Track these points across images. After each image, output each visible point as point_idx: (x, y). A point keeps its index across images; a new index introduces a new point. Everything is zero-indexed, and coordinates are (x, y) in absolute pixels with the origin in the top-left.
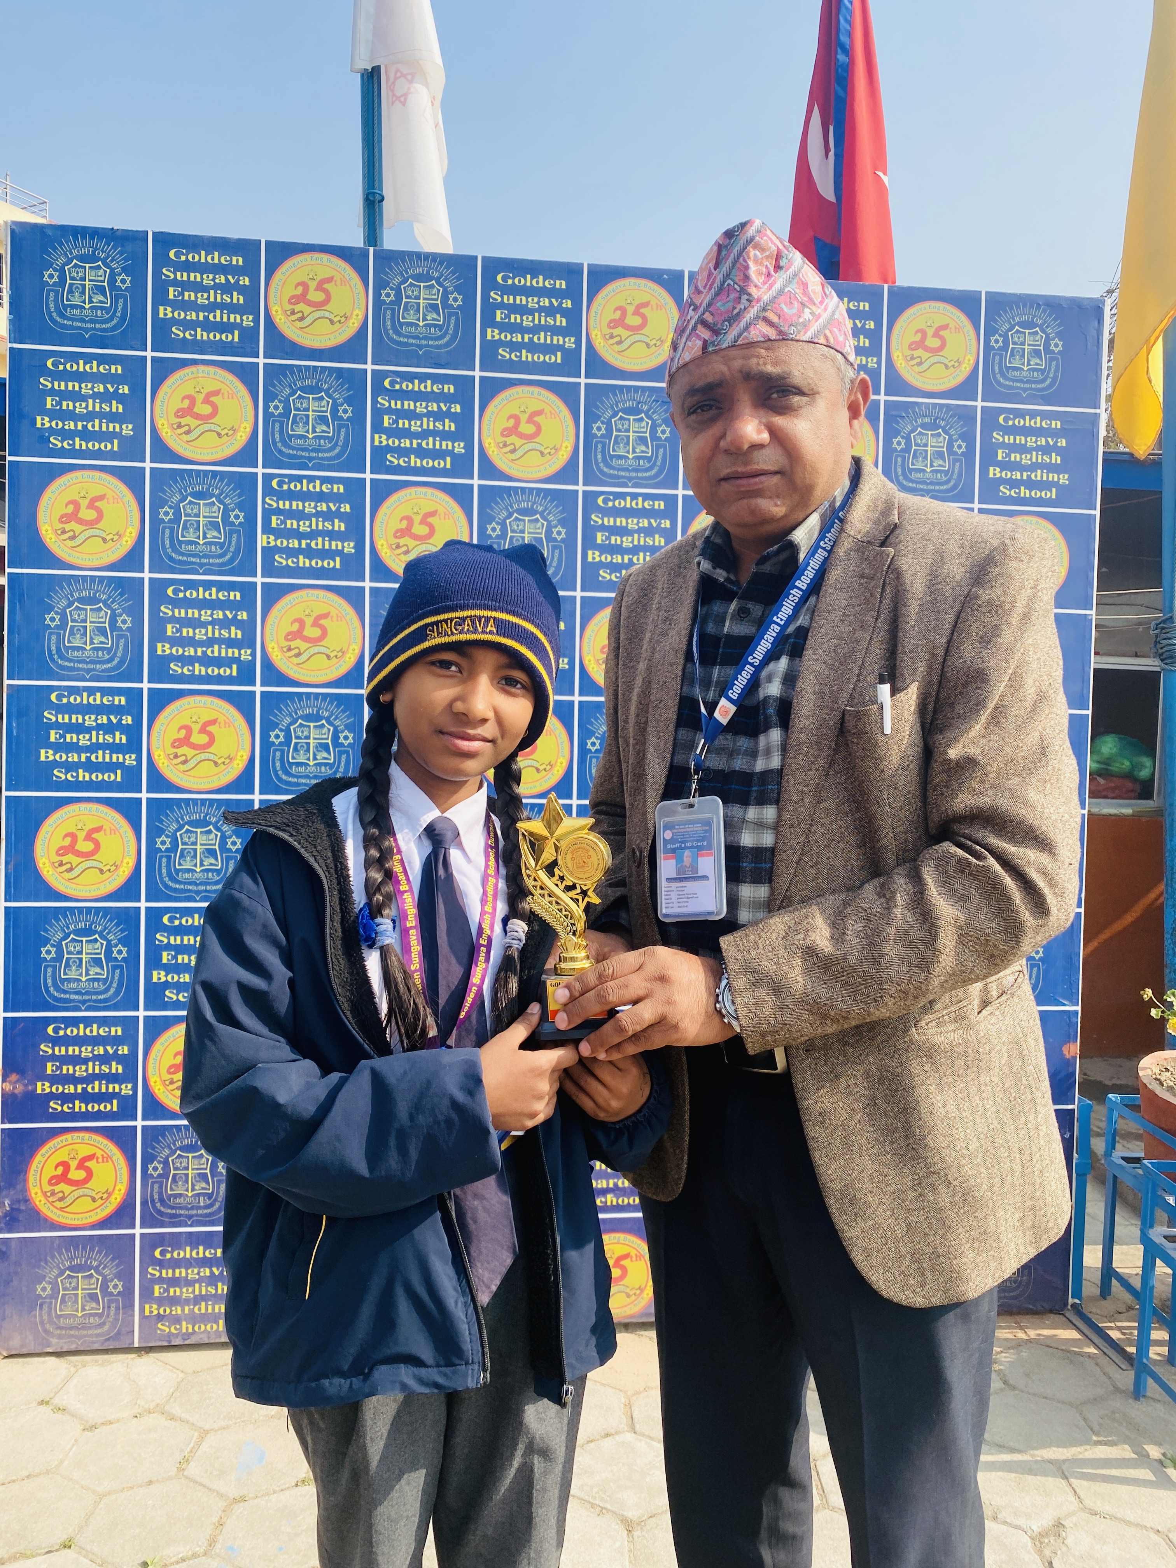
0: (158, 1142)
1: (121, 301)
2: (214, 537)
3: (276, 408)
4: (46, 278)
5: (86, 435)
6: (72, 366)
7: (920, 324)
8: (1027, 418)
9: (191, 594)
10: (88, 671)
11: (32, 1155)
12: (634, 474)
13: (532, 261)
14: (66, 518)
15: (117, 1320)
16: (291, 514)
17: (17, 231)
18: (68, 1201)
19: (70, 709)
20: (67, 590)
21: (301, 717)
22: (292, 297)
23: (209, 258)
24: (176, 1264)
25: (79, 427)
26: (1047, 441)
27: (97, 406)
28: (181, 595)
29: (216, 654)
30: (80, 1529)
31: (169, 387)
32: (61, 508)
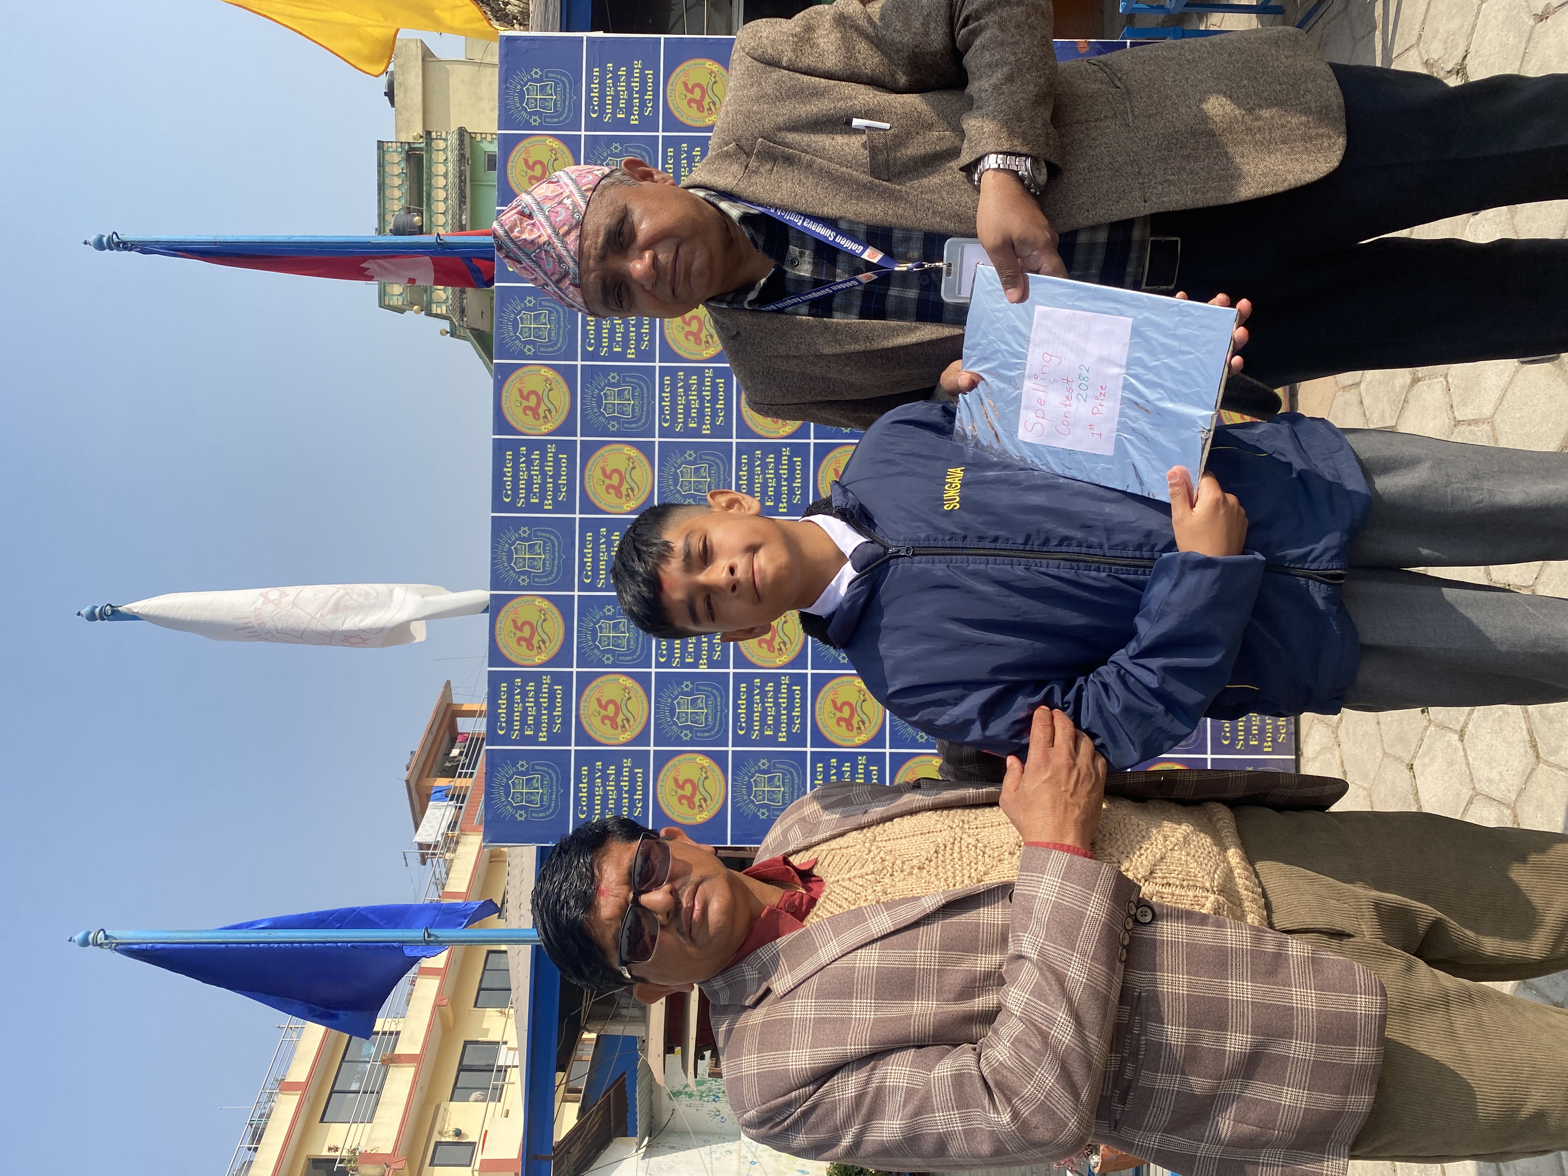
2: (702, 702)
3: (608, 659)
4: (522, 819)
5: (632, 791)
6: (584, 801)
8: (592, 95)
9: (743, 718)
13: (493, 476)
16: (684, 648)
17: (490, 838)
20: (742, 804)
22: (528, 648)
23: (503, 707)
25: (626, 795)
26: (609, 79)
27: (611, 783)
28: (744, 725)
29: (785, 700)
30: (1402, 761)
31: (596, 733)
32: (684, 808)
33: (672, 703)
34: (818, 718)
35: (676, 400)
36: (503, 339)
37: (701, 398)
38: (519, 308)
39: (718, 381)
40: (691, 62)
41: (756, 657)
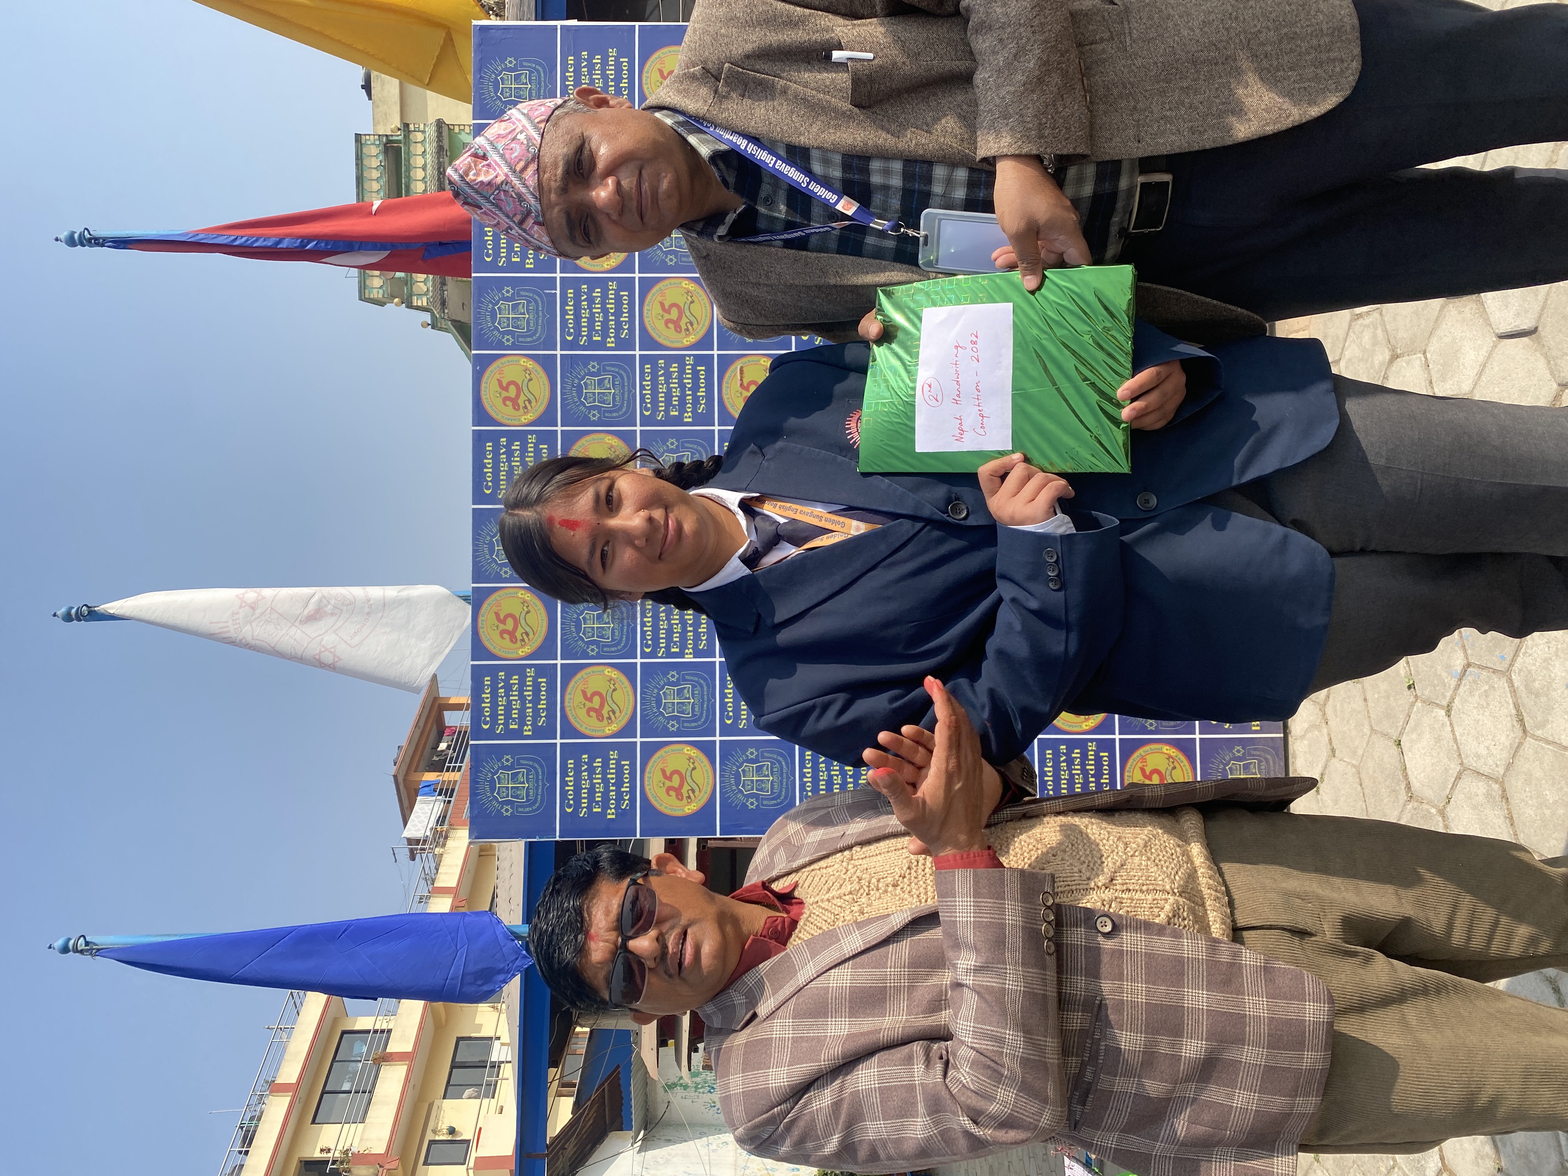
1: (522, 762)
2: (688, 692)
3: (593, 650)
4: (508, 814)
5: (619, 784)
6: (571, 795)
12: (626, 388)
13: (473, 468)
15: (1263, 750)
16: (669, 638)
17: (476, 834)
20: (731, 794)
22: (511, 641)
23: (487, 701)
25: (614, 788)
26: (584, 67)
27: (598, 776)
28: (731, 714)
30: (1390, 738)
31: (581, 726)
32: (672, 800)
33: (658, 694)
35: (658, 388)
36: (482, 329)
37: (682, 386)
38: (497, 298)
39: (699, 368)
40: (666, 50)
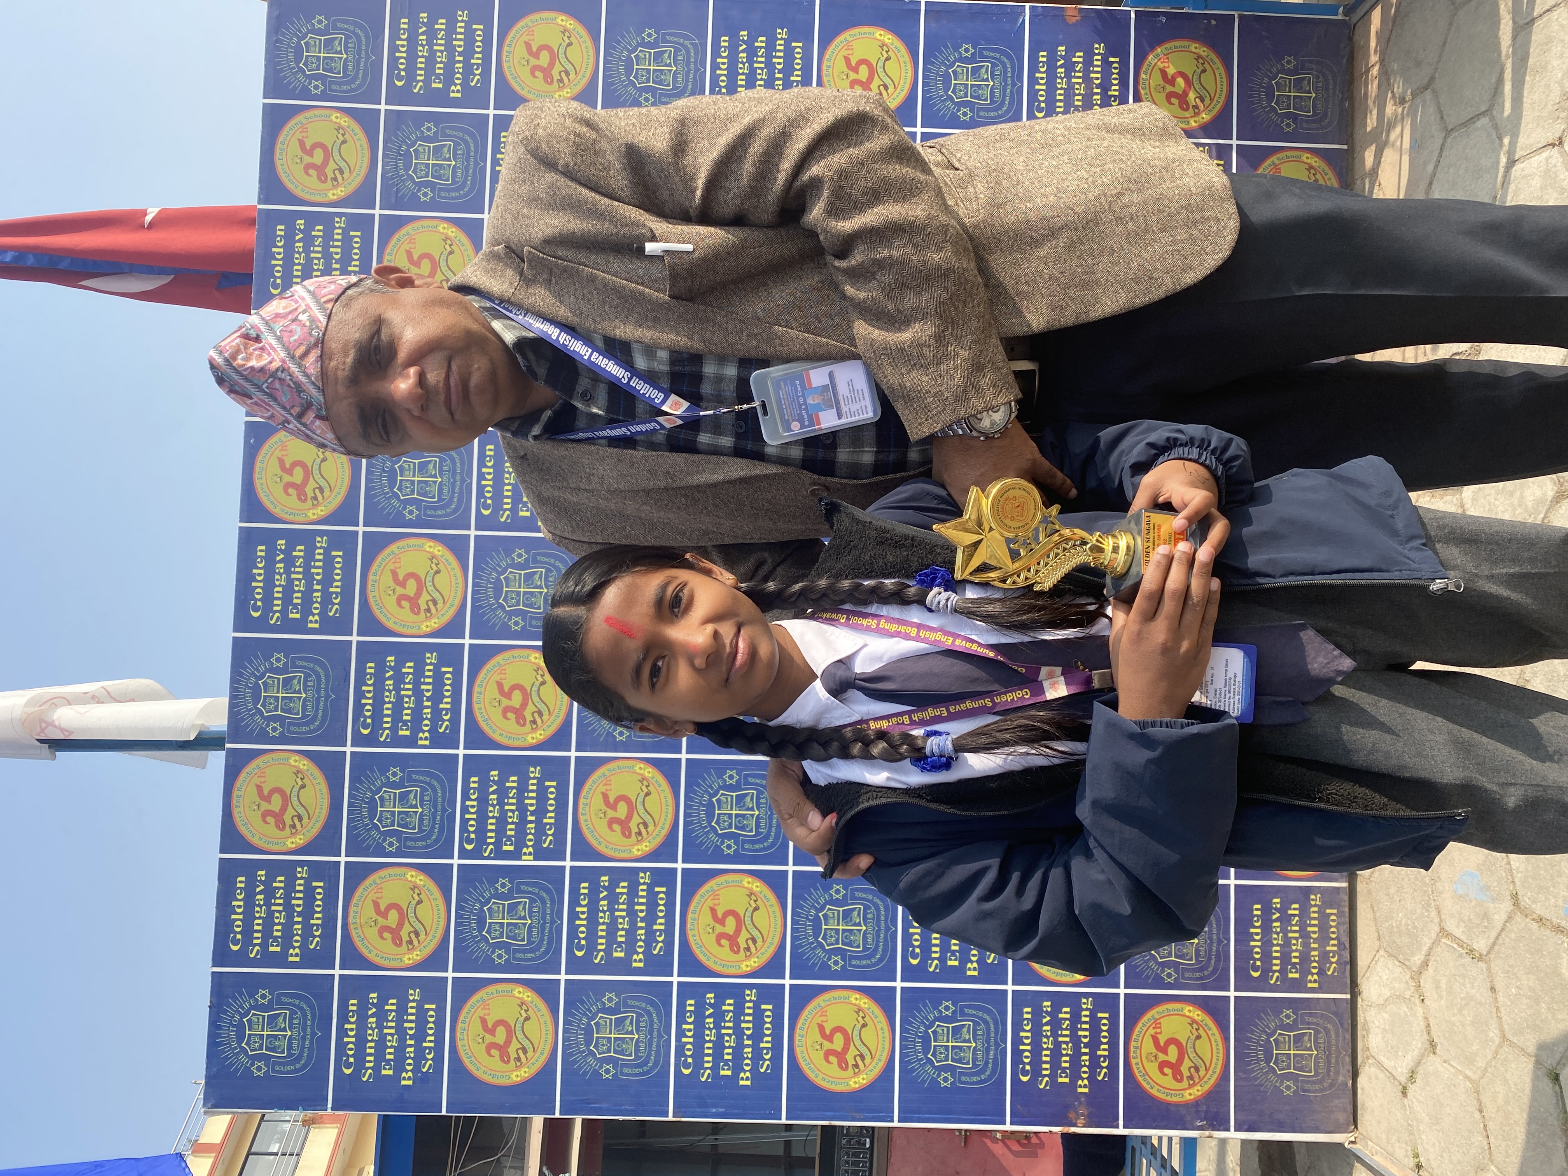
0: (1142, 972)
1: (283, 999)
3: (391, 844)
4: (261, 1074)
5: (420, 1036)
6: (351, 1049)
7: (298, 171)
8: (397, 55)
9: (582, 932)
10: (660, 1036)
11: (1152, 1098)
12: (458, 477)
13: (237, 580)
14: (505, 1058)
15: (1322, 1016)
16: (501, 830)
17: (213, 1102)
18: (1199, 1062)
19: (699, 1054)
20: (578, 1057)
21: (709, 823)
22: (278, 827)
23: (239, 910)
24: (1267, 956)
25: (412, 1042)
26: (422, 34)
27: (390, 1024)
28: (583, 942)
29: (644, 908)
31: (370, 952)
32: (494, 1062)
34: (690, 933)
35: (502, 478)
40: (537, 16)
41: (605, 843)
